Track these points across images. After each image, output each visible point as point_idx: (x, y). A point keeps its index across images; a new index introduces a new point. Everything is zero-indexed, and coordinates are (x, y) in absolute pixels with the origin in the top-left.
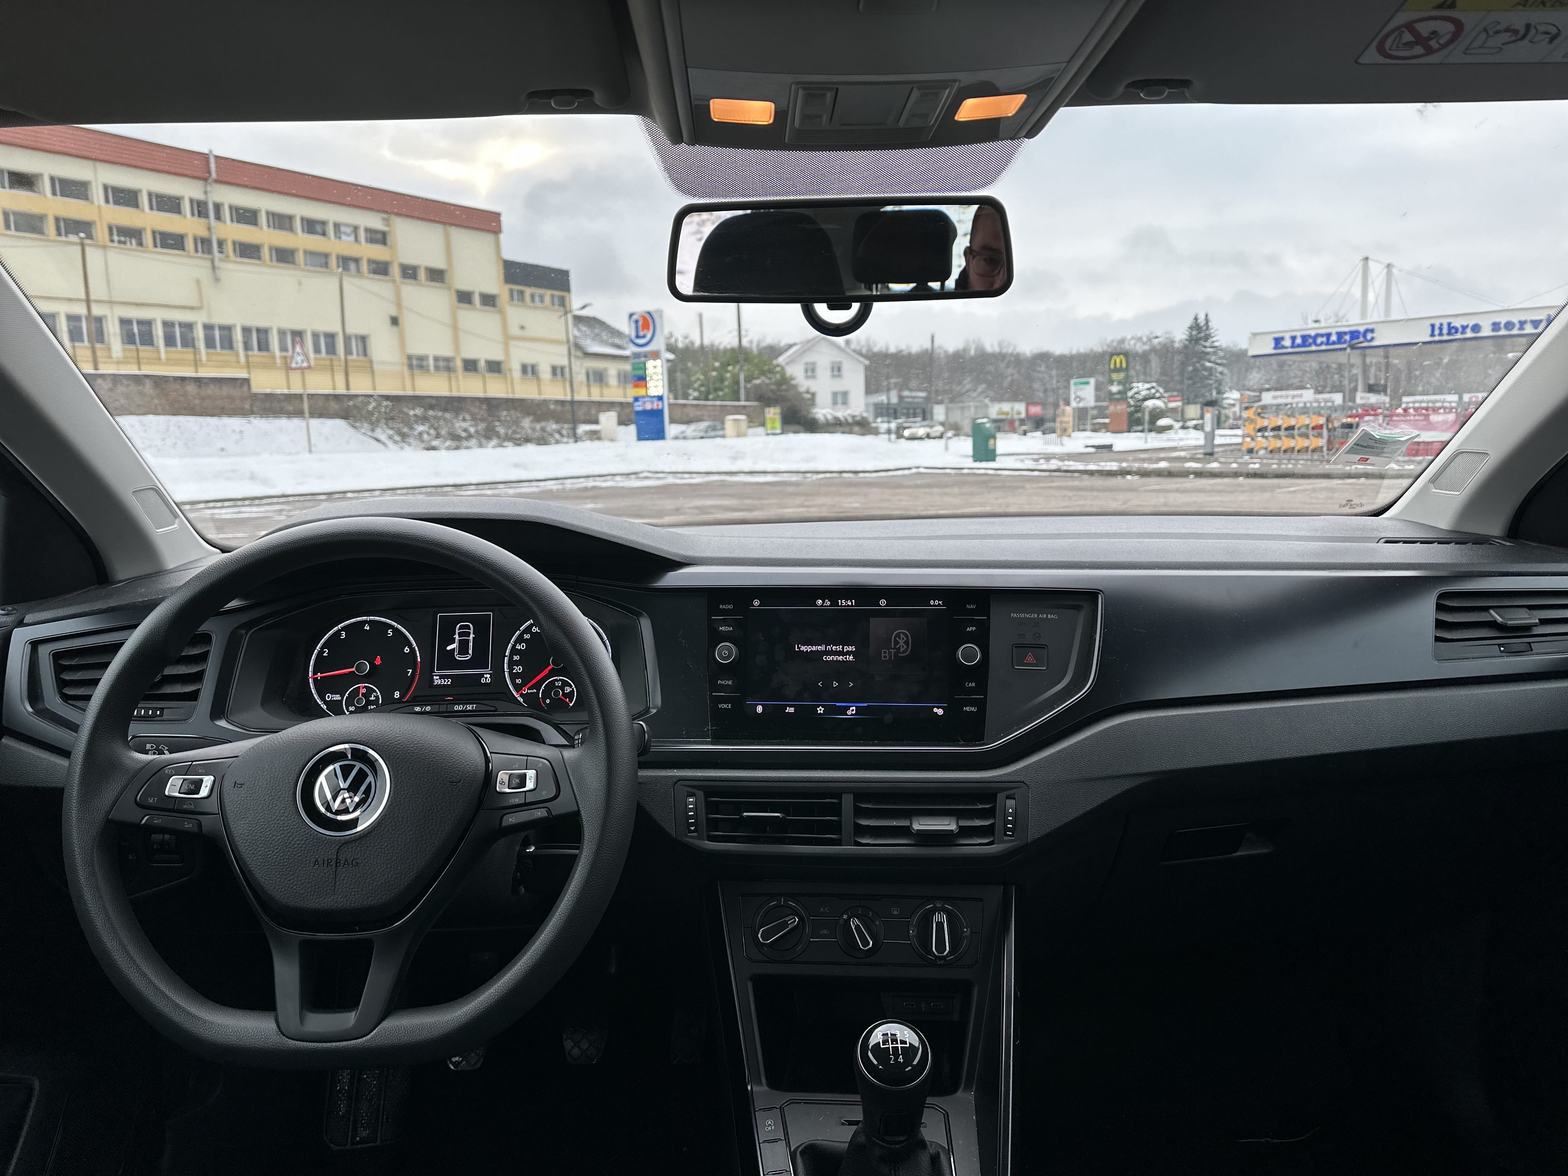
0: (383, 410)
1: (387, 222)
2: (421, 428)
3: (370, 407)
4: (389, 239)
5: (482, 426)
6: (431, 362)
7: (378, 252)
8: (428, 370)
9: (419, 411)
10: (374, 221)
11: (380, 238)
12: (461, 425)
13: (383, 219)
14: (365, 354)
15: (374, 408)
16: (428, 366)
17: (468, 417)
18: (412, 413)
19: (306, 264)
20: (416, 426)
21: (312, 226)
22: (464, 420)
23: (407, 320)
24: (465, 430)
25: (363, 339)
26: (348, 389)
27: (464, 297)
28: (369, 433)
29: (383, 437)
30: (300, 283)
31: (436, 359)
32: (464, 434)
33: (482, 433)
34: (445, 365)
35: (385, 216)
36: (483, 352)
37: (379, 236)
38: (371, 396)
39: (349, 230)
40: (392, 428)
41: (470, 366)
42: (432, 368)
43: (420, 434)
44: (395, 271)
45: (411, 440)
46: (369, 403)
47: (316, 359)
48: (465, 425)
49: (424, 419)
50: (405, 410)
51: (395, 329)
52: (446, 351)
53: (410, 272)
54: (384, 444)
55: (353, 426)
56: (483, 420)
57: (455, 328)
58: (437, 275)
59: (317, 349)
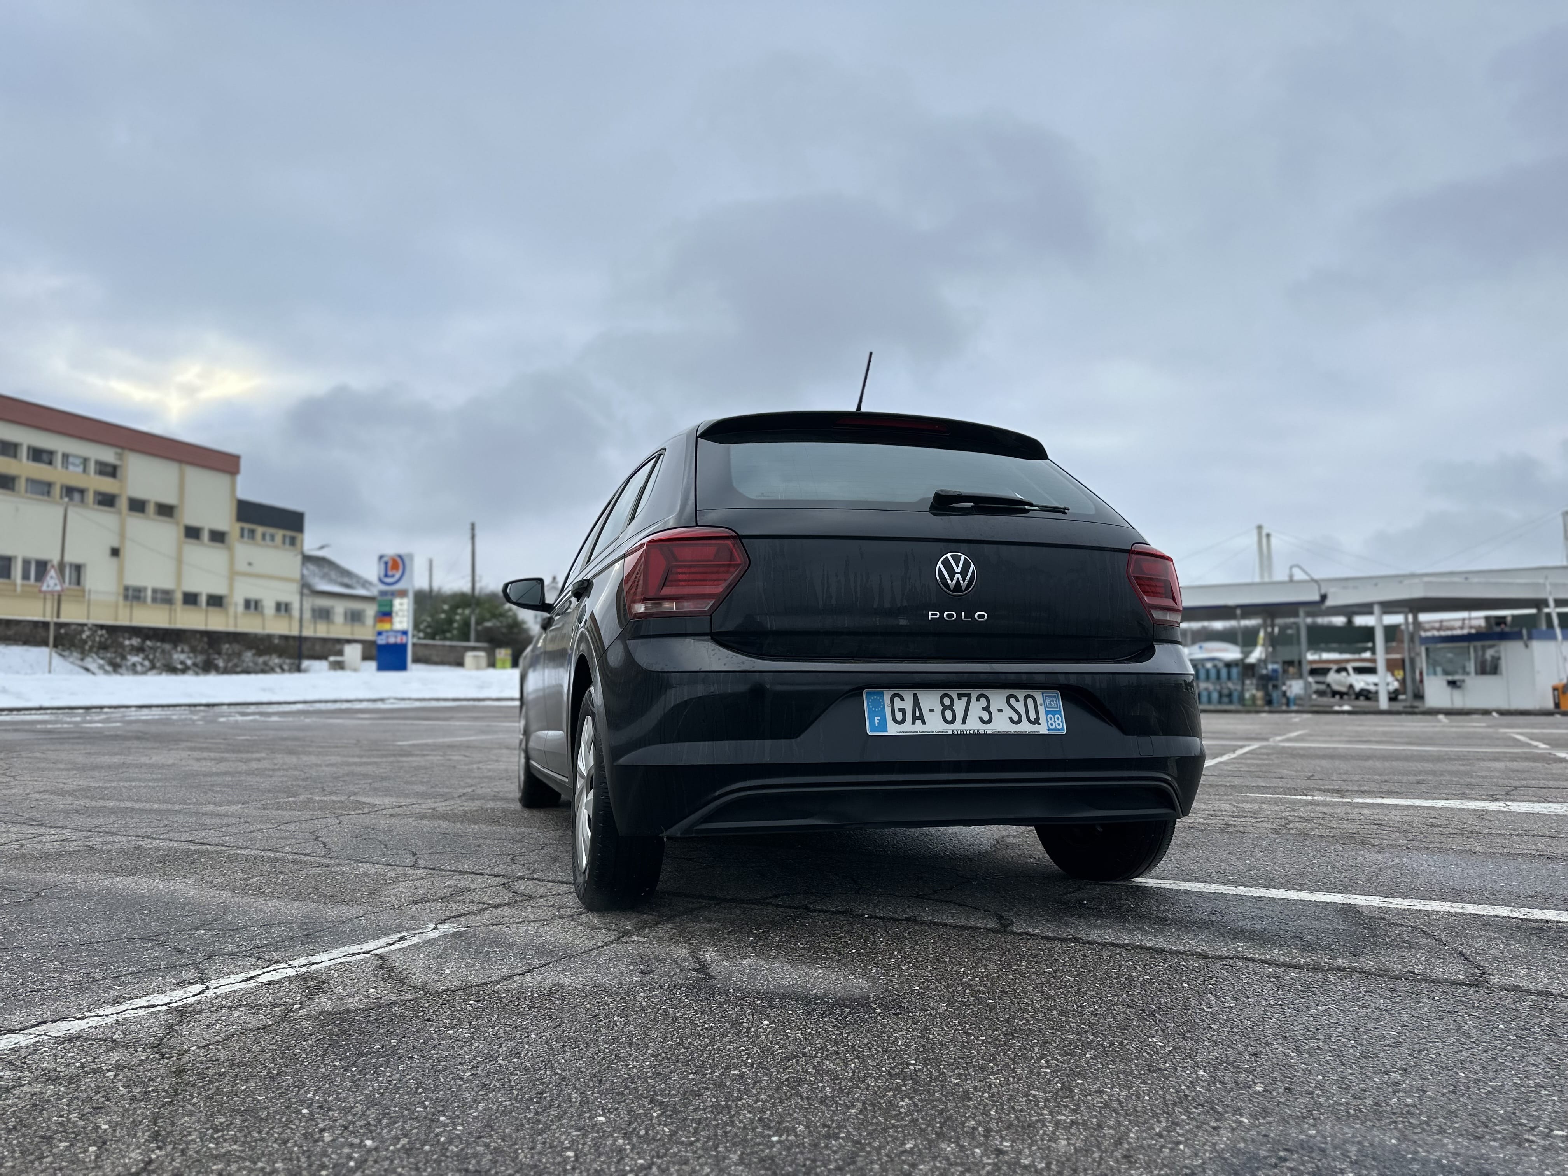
0: (97, 639)
1: (120, 456)
2: (133, 659)
3: (84, 636)
4: (119, 473)
5: (200, 659)
6: (149, 593)
7: (107, 485)
8: (145, 601)
9: (136, 641)
10: (108, 455)
11: (110, 471)
12: (179, 656)
13: (116, 454)
14: (78, 583)
15: (88, 637)
16: (145, 598)
17: (186, 648)
18: (127, 642)
19: (26, 491)
20: (129, 657)
21: (38, 455)
22: (183, 652)
23: (128, 552)
24: (182, 663)
25: (78, 569)
26: (58, 616)
27: (193, 533)
28: (79, 663)
29: (93, 667)
30: (17, 510)
31: (155, 591)
32: (180, 666)
33: (201, 665)
34: (164, 597)
35: (119, 450)
36: (204, 587)
37: (110, 469)
38: (85, 625)
39: (78, 461)
40: (103, 658)
41: (191, 599)
42: (149, 600)
43: (134, 665)
44: (123, 504)
45: (123, 670)
46: (83, 631)
47: (23, 585)
48: (182, 657)
49: (139, 650)
50: (121, 639)
51: (115, 560)
52: (167, 584)
53: (138, 506)
54: (93, 673)
55: (61, 655)
56: (202, 652)
57: (180, 561)
58: (166, 511)
59: (26, 576)
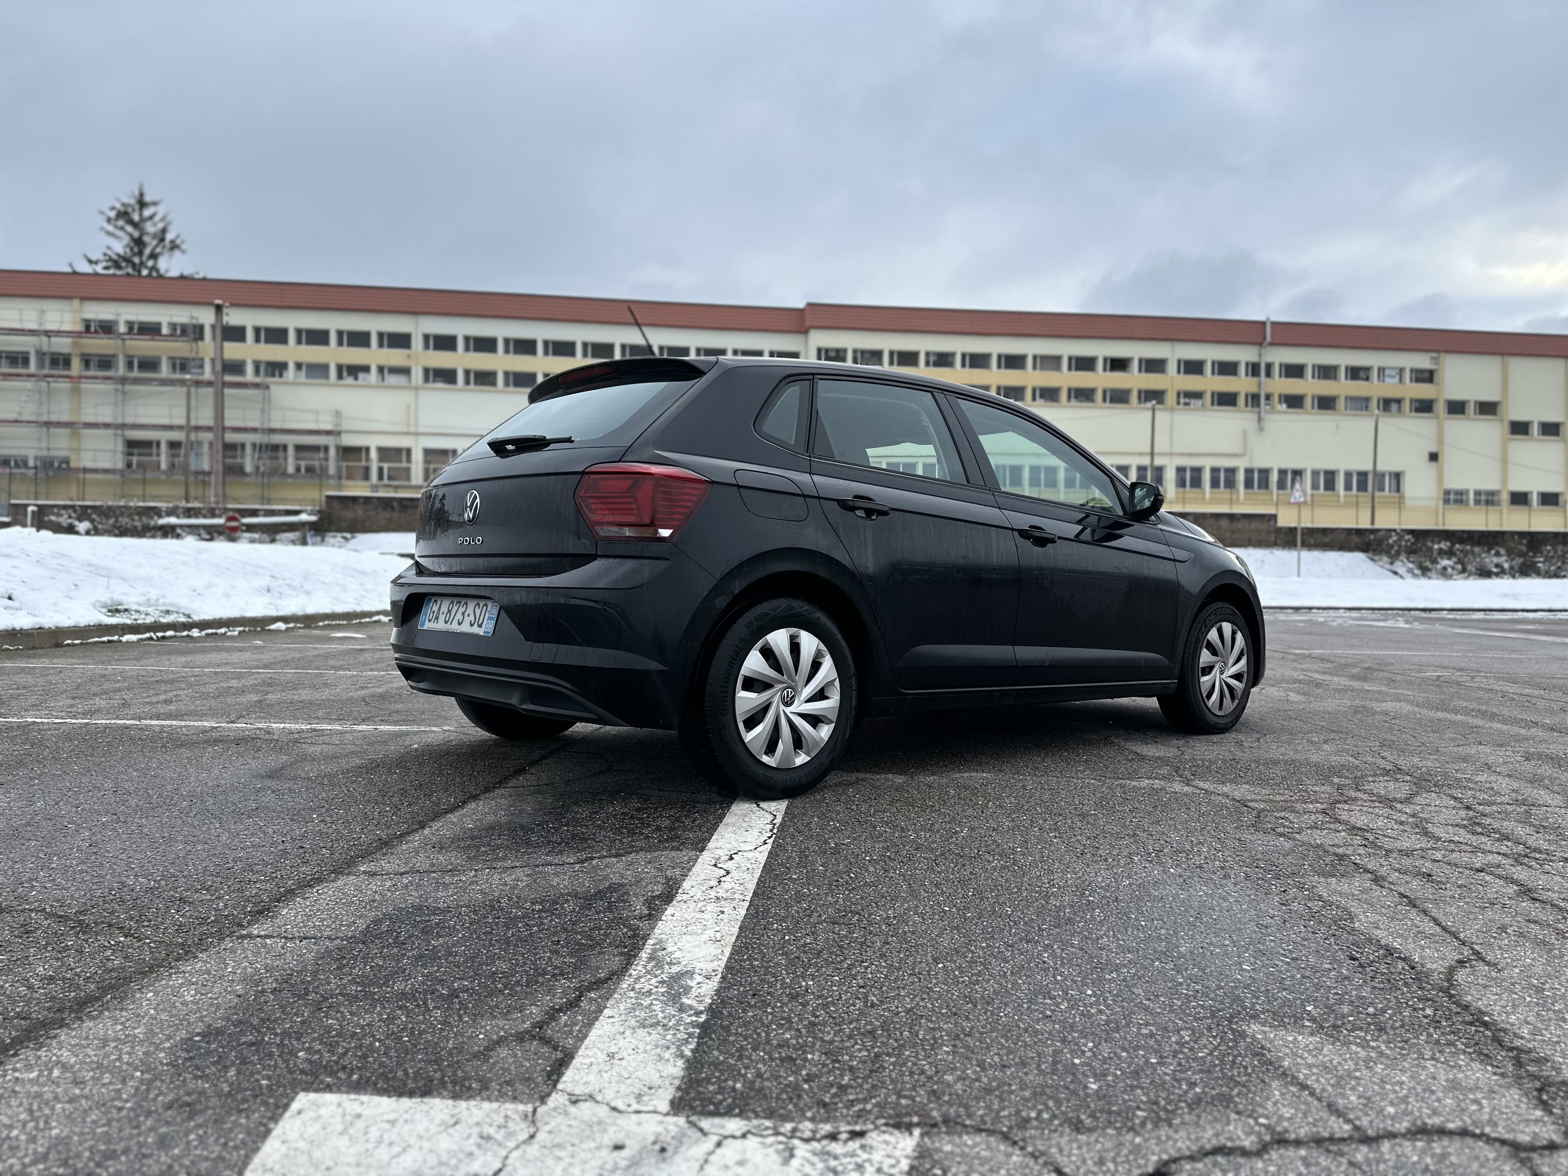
0: (1403, 543)
1: (1436, 360)
2: (1445, 562)
3: (1391, 541)
4: (1436, 378)
5: (1519, 561)
6: (1472, 496)
7: (1424, 391)
8: (1467, 504)
9: (1444, 545)
10: (1422, 361)
11: (1426, 376)
12: (1491, 560)
13: (1432, 358)
14: (1398, 490)
15: (1395, 542)
16: (1468, 500)
17: (1502, 551)
18: (1436, 546)
19: (1346, 409)
20: (1439, 560)
21: (1355, 373)
22: (1498, 554)
23: (1445, 457)
24: (1497, 566)
25: (1397, 477)
26: (1372, 523)
27: (1520, 428)
28: (1388, 566)
29: (1401, 570)
30: (1338, 427)
31: (1478, 493)
32: (1495, 570)
33: (1516, 568)
34: (1488, 499)
35: (1435, 355)
36: (1535, 486)
37: (1426, 375)
38: (1395, 530)
39: (1393, 373)
40: (1413, 562)
41: (1520, 499)
42: (1472, 502)
43: (1445, 568)
44: (1440, 408)
45: (1433, 574)
46: (1391, 536)
47: (1345, 496)
48: (1497, 560)
49: (1450, 554)
50: (1429, 544)
51: (1434, 464)
52: (1490, 484)
53: (1457, 408)
54: (1401, 577)
55: (1372, 559)
56: (1521, 554)
57: (1505, 461)
58: (1488, 408)
59: (1348, 487)
